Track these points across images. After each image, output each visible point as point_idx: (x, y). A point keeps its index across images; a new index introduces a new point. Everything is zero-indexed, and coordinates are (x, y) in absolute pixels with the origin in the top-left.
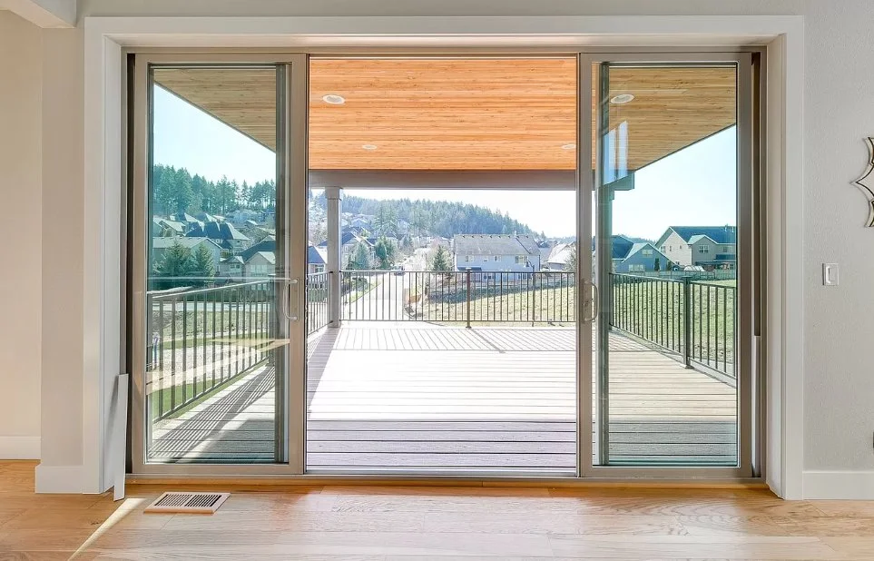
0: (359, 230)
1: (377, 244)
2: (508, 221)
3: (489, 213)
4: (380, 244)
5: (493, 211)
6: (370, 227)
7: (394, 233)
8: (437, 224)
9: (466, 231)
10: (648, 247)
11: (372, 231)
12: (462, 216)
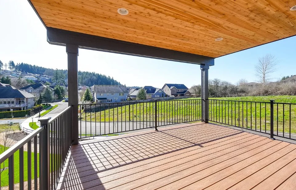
0: (44, 82)
1: (55, 88)
2: (112, 80)
3: (106, 77)
4: (57, 88)
5: (107, 76)
6: (50, 81)
7: (64, 84)
8: (84, 81)
9: (96, 83)
10: (160, 90)
11: (52, 83)
12: (95, 78)
